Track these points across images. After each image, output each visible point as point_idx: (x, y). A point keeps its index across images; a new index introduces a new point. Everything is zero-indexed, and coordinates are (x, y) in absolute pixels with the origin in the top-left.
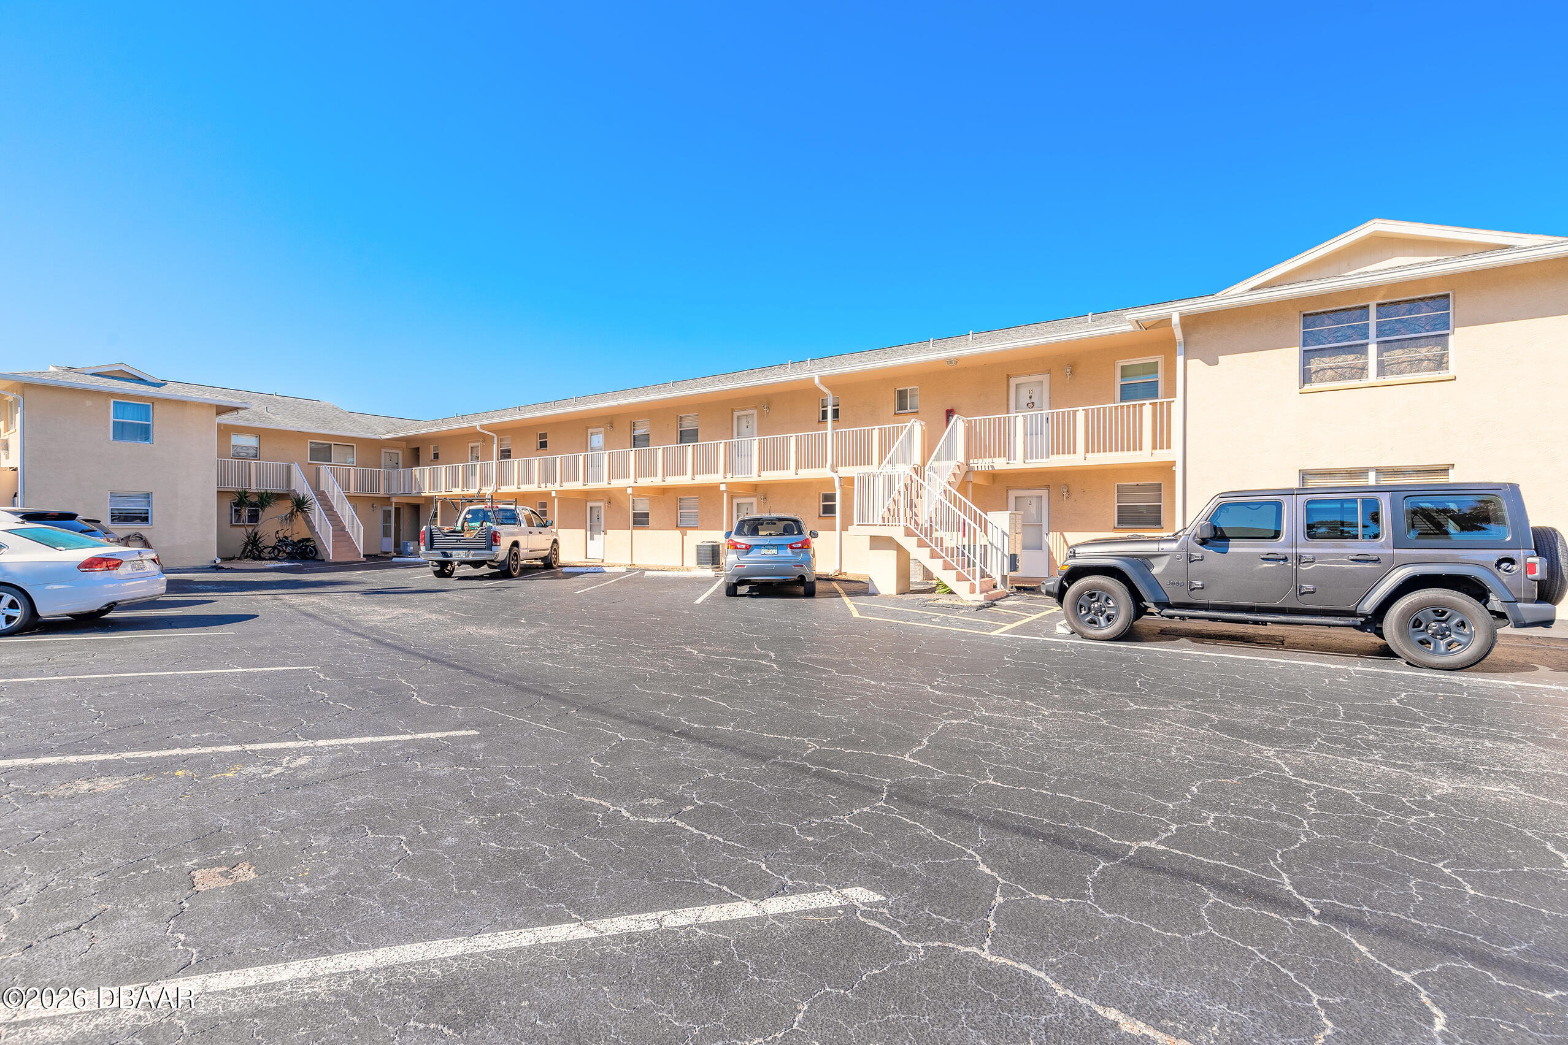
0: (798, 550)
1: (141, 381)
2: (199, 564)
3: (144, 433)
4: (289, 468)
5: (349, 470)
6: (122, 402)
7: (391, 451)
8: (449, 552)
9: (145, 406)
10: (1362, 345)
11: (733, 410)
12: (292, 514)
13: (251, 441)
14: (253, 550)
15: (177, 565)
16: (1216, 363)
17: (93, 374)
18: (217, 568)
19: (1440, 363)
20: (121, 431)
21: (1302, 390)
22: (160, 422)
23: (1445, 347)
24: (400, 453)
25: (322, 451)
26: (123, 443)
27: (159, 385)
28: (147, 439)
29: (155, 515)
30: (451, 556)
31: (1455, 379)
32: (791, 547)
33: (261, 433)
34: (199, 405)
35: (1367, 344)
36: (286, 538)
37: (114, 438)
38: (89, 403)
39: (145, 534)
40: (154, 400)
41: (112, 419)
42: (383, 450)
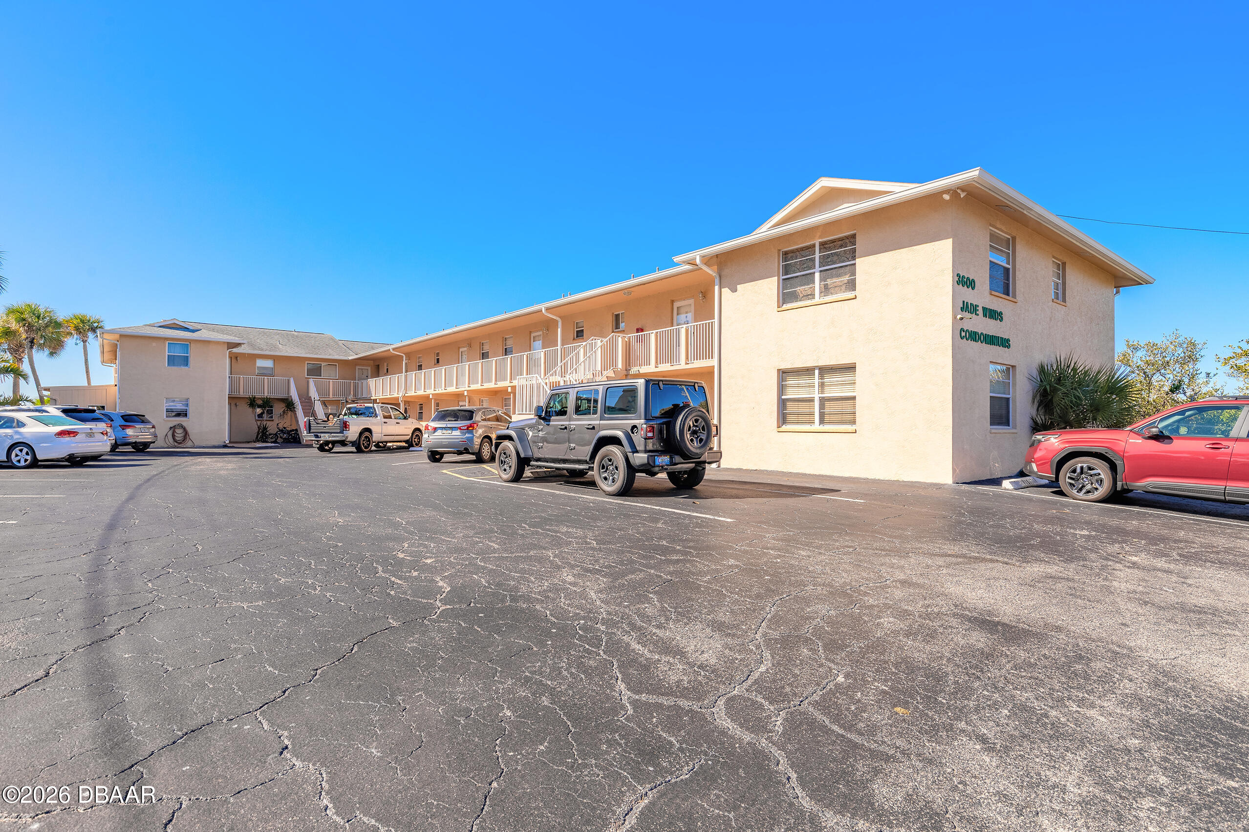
0: (465, 431)
1: (186, 329)
2: (216, 444)
3: (185, 361)
4: (289, 381)
5: (329, 381)
6: (173, 342)
7: (363, 368)
8: (319, 435)
9: (186, 344)
10: (810, 274)
11: (531, 332)
12: (284, 412)
13: (269, 364)
14: (263, 436)
15: (204, 444)
16: (736, 291)
17: (160, 327)
18: (225, 446)
19: (852, 285)
20: (172, 361)
21: (780, 309)
22: (194, 354)
23: (853, 273)
24: (369, 368)
25: (315, 370)
26: (173, 367)
27: (193, 331)
28: (187, 365)
29: (190, 414)
30: (320, 437)
31: (856, 298)
32: (460, 429)
33: (275, 358)
34: (218, 343)
35: (814, 273)
36: (285, 428)
37: (168, 365)
38: (154, 344)
39: (184, 424)
40: (190, 341)
41: (167, 354)
42: (357, 367)
